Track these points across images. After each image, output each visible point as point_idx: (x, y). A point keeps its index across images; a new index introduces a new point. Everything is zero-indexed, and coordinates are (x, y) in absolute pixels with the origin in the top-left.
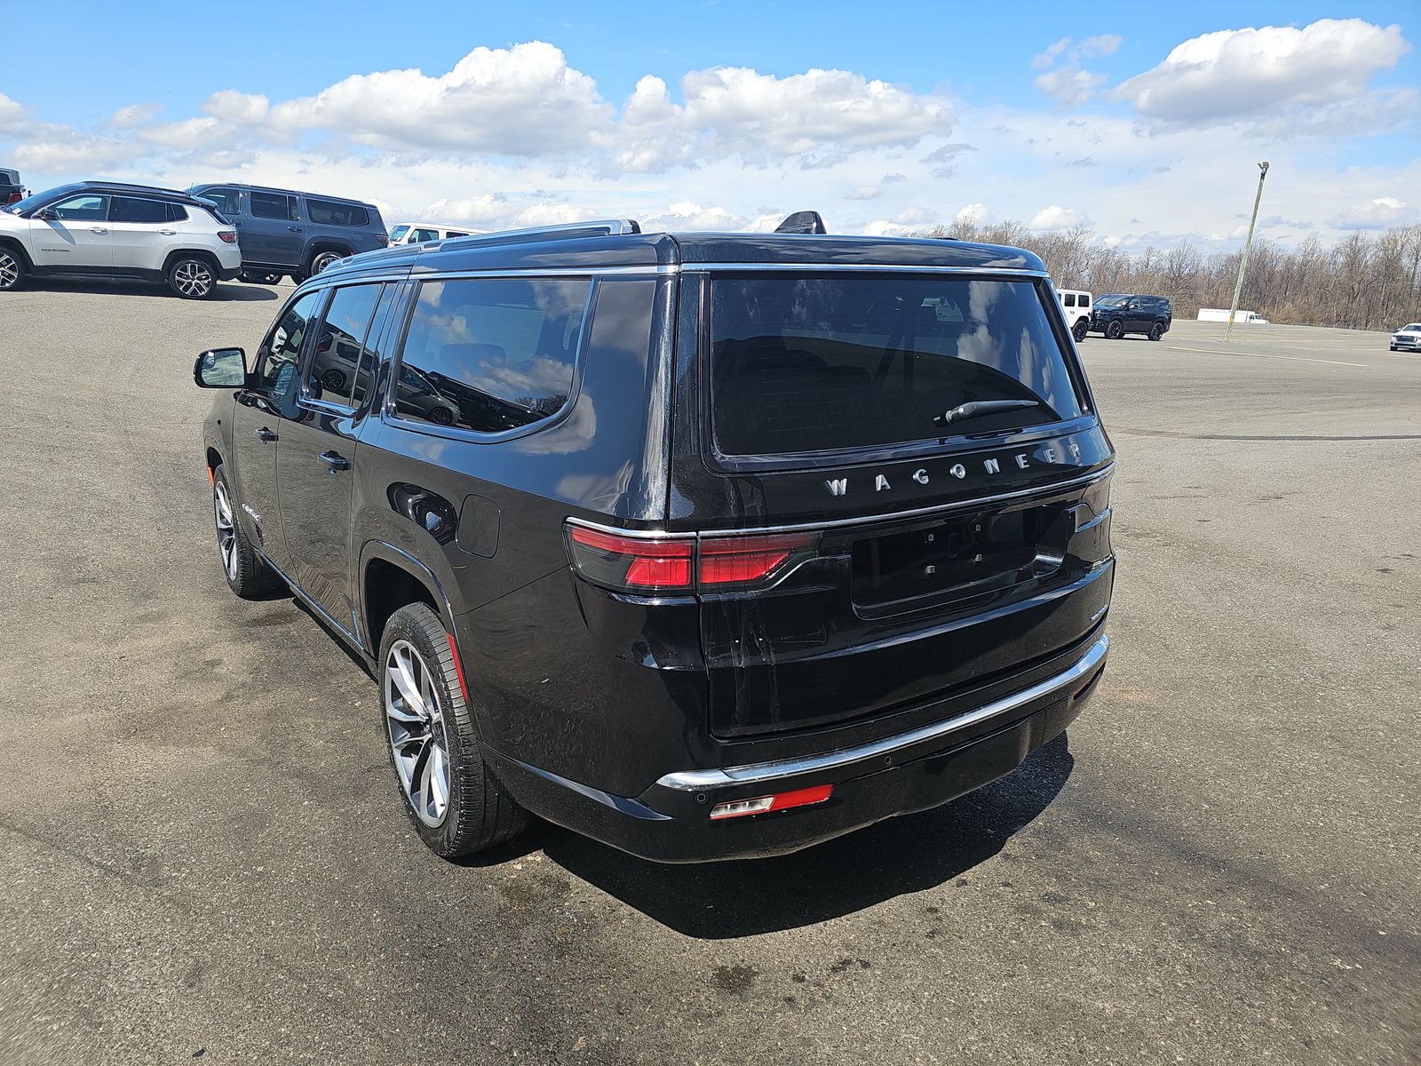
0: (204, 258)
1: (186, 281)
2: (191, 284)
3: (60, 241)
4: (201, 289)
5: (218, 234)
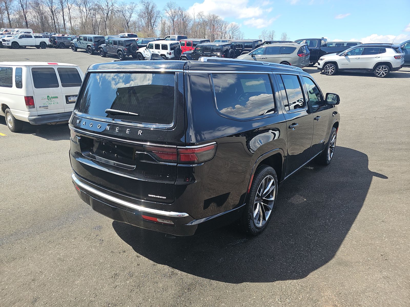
0: (387, 64)
1: (379, 72)
2: (381, 73)
3: (347, 61)
4: (383, 74)
5: (394, 57)
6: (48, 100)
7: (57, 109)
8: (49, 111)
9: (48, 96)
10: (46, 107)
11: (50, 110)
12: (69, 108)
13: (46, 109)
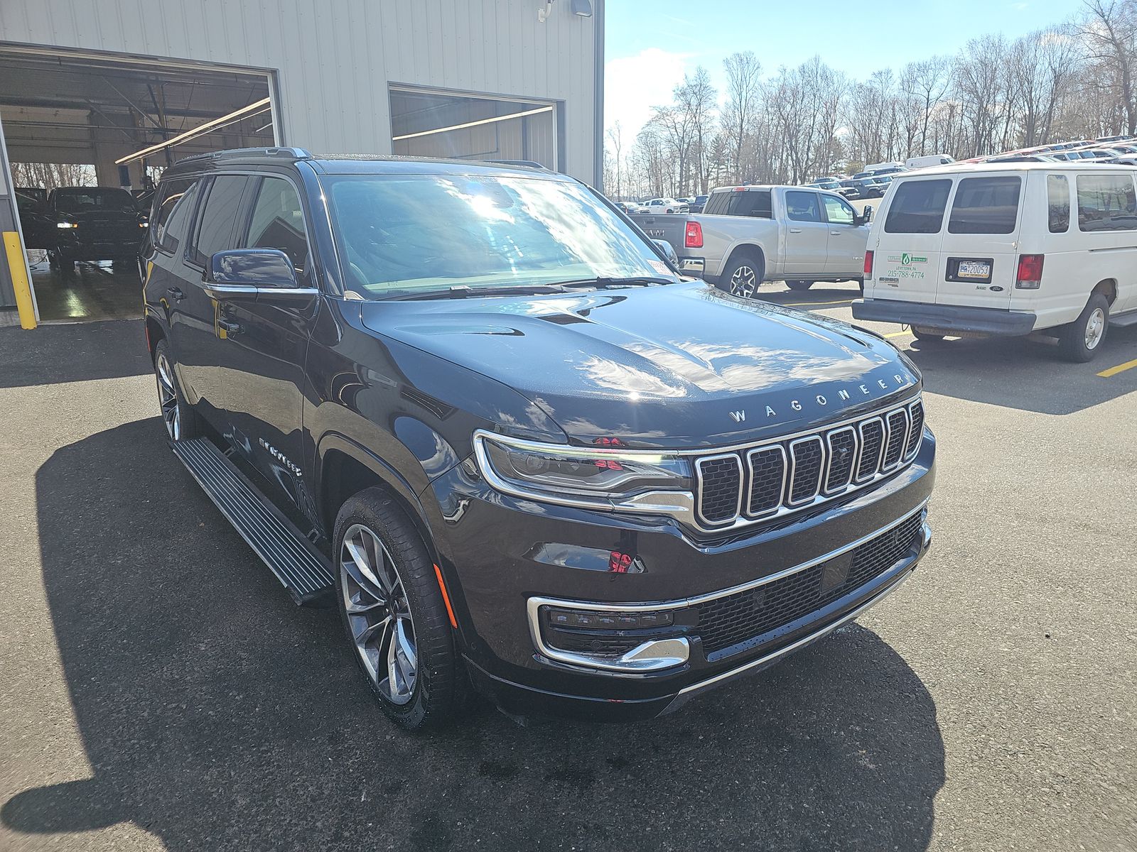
6: (903, 263)
7: (917, 291)
8: (898, 293)
9: (904, 255)
10: (893, 281)
11: (901, 290)
12: (949, 294)
13: (893, 285)
